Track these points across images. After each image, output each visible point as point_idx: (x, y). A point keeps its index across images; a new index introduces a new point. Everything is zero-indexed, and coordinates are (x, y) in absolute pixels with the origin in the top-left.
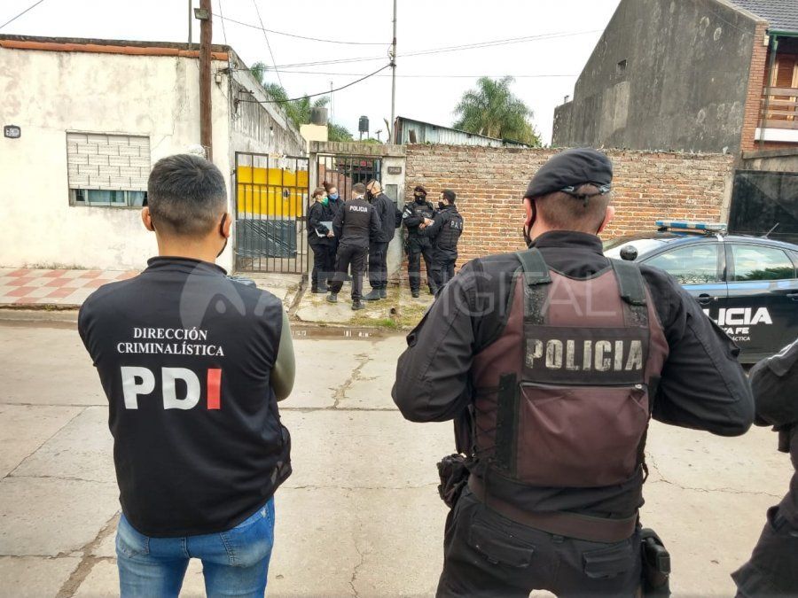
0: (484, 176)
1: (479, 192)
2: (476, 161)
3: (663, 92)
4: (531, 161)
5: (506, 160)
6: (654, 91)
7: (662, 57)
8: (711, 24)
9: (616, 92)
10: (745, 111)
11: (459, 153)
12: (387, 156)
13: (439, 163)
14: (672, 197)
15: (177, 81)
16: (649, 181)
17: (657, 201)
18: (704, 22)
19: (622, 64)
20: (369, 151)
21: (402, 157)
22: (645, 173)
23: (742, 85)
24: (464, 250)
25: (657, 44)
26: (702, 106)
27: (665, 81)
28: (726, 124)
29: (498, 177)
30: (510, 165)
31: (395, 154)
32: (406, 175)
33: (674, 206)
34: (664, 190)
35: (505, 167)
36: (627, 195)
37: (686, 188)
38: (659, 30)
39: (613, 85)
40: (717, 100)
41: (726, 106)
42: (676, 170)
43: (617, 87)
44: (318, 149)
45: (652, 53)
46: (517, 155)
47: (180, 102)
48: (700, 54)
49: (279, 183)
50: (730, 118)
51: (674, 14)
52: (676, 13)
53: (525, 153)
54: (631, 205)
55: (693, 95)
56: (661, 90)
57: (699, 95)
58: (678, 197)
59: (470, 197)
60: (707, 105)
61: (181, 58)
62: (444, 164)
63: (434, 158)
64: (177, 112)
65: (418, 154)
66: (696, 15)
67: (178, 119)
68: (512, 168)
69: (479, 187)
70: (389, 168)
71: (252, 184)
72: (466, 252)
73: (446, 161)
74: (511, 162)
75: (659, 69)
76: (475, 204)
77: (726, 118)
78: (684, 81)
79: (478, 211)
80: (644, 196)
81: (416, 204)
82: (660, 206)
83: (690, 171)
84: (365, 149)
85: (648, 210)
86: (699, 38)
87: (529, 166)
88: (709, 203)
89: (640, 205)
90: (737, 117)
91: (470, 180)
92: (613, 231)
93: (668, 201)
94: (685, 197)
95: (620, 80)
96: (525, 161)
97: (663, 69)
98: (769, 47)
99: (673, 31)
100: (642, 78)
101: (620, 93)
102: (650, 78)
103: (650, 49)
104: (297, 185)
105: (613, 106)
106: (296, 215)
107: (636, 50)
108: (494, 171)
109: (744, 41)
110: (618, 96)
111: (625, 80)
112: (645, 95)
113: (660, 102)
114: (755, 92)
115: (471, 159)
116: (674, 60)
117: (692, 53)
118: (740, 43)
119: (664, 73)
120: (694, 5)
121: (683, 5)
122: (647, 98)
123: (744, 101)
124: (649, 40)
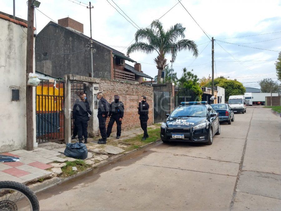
0: (117, 91)
7: (68, 55)
10: (111, 75)
11: (111, 83)
12: (96, 83)
15: (8, 35)
16: (143, 93)
19: (45, 54)
21: (98, 83)
23: (108, 67)
25: (64, 50)
27: (71, 62)
29: (120, 91)
30: (122, 88)
32: (99, 90)
37: (148, 95)
38: (65, 45)
39: (41, 61)
40: (98, 71)
41: (103, 73)
42: (147, 90)
45: (63, 52)
47: (10, 47)
49: (53, 94)
52: (73, 41)
53: (124, 83)
56: (70, 65)
57: (90, 68)
60: (94, 72)
61: (11, 23)
62: (108, 86)
63: (106, 84)
64: (8, 53)
65: (102, 82)
67: (9, 57)
70: (95, 87)
74: (122, 87)
75: (67, 58)
88: (151, 99)
91: (114, 92)
95: (45, 59)
96: (124, 86)
97: (69, 58)
98: (114, 58)
99: (73, 47)
100: (58, 60)
101: (46, 64)
102: (63, 60)
103: (61, 51)
104: (59, 95)
105: (42, 68)
106: (59, 110)
107: (53, 50)
108: (119, 89)
109: (106, 55)
110: (44, 65)
111: (48, 60)
112: (61, 66)
113: (70, 69)
114: (112, 70)
115: (114, 85)
116: (75, 56)
117: (84, 55)
118: (105, 55)
119: (70, 60)
120: (81, 40)
121: (76, 39)
122: (62, 67)
123: (110, 72)
124: (60, 48)
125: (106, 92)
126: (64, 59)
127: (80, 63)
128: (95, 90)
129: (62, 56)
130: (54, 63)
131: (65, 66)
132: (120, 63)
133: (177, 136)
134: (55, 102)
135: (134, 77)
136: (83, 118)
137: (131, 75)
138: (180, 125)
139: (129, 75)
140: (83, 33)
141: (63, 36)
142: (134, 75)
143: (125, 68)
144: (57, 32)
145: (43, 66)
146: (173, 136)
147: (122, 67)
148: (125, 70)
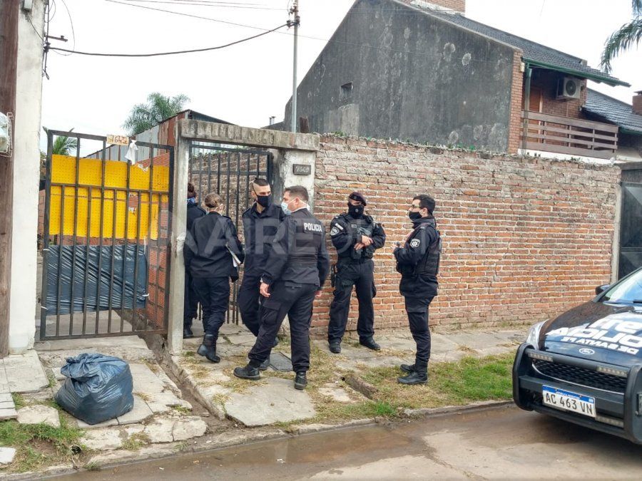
0: (405, 181)
1: (400, 201)
2: (397, 162)
3: (403, 115)
4: (454, 165)
5: (428, 162)
6: (390, 114)
7: (398, 81)
8: (457, 49)
9: (342, 114)
10: (508, 132)
11: (378, 150)
13: (356, 163)
14: (577, 210)
16: (558, 193)
17: (565, 216)
18: (449, 49)
19: (347, 87)
20: (271, 139)
21: (311, 152)
22: (555, 183)
23: (503, 108)
24: (384, 279)
25: (390, 68)
26: (454, 128)
27: (403, 104)
28: (485, 144)
29: (420, 183)
30: (432, 169)
31: (306, 147)
32: (316, 177)
33: (579, 221)
34: (570, 203)
35: (426, 172)
36: (540, 209)
37: (587, 201)
38: (391, 54)
39: (337, 107)
40: (473, 122)
41: (484, 127)
42: (579, 180)
43: (343, 109)
44: (196, 132)
45: (385, 77)
46: (439, 156)
48: (446, 78)
49: (122, 185)
50: (490, 138)
51: (410, 39)
52: (412, 39)
53: (446, 153)
54: (544, 219)
55: (440, 118)
56: (399, 113)
57: (449, 117)
58: (582, 211)
59: (390, 208)
60: (460, 127)
62: (362, 163)
63: (350, 155)
65: (330, 148)
66: (438, 40)
68: (434, 173)
69: (400, 195)
70: (294, 166)
71: (76, 186)
72: (386, 282)
73: (363, 160)
75: (395, 93)
76: (396, 217)
77: (486, 139)
78: (428, 104)
79: (399, 226)
80: (554, 209)
81: (349, 217)
82: (567, 220)
83: (590, 182)
84: (266, 137)
85: (558, 225)
86: (443, 62)
87: (450, 171)
88: (605, 217)
89: (552, 219)
90: (498, 138)
91: (390, 186)
92: (529, 249)
93: (573, 215)
94: (587, 212)
95: (345, 102)
96: (446, 164)
97: (400, 92)
98: (525, 74)
99: (410, 56)
100: (374, 100)
101: (347, 115)
102: (384, 101)
103: (383, 73)
104: (151, 188)
105: (339, 128)
106: (149, 236)
107: (363, 74)
108: (415, 175)
109: (501, 66)
110: (344, 118)
111: (351, 102)
112: (379, 117)
113: (399, 125)
114: (516, 114)
115: (391, 159)
116: (413, 83)
117: (436, 77)
118: (496, 68)
119: (401, 96)
120: (433, 31)
121: (421, 32)
122: (381, 120)
123: (507, 124)
124: (380, 64)
125: (348, 183)
126: (388, 97)
127: (426, 102)
128: (296, 177)
129: (384, 88)
130: (364, 109)
131: (387, 116)
132: (561, 93)
133: (565, 398)
134: (131, 210)
135: (615, 139)
136: (211, 269)
137: (598, 132)
138: (594, 347)
139: (590, 131)
140: (464, 11)
141: (388, 26)
142: (615, 130)
143: (584, 109)
144: (376, 17)
145: (341, 119)
146: (545, 393)
147: (571, 106)
148: (586, 114)
